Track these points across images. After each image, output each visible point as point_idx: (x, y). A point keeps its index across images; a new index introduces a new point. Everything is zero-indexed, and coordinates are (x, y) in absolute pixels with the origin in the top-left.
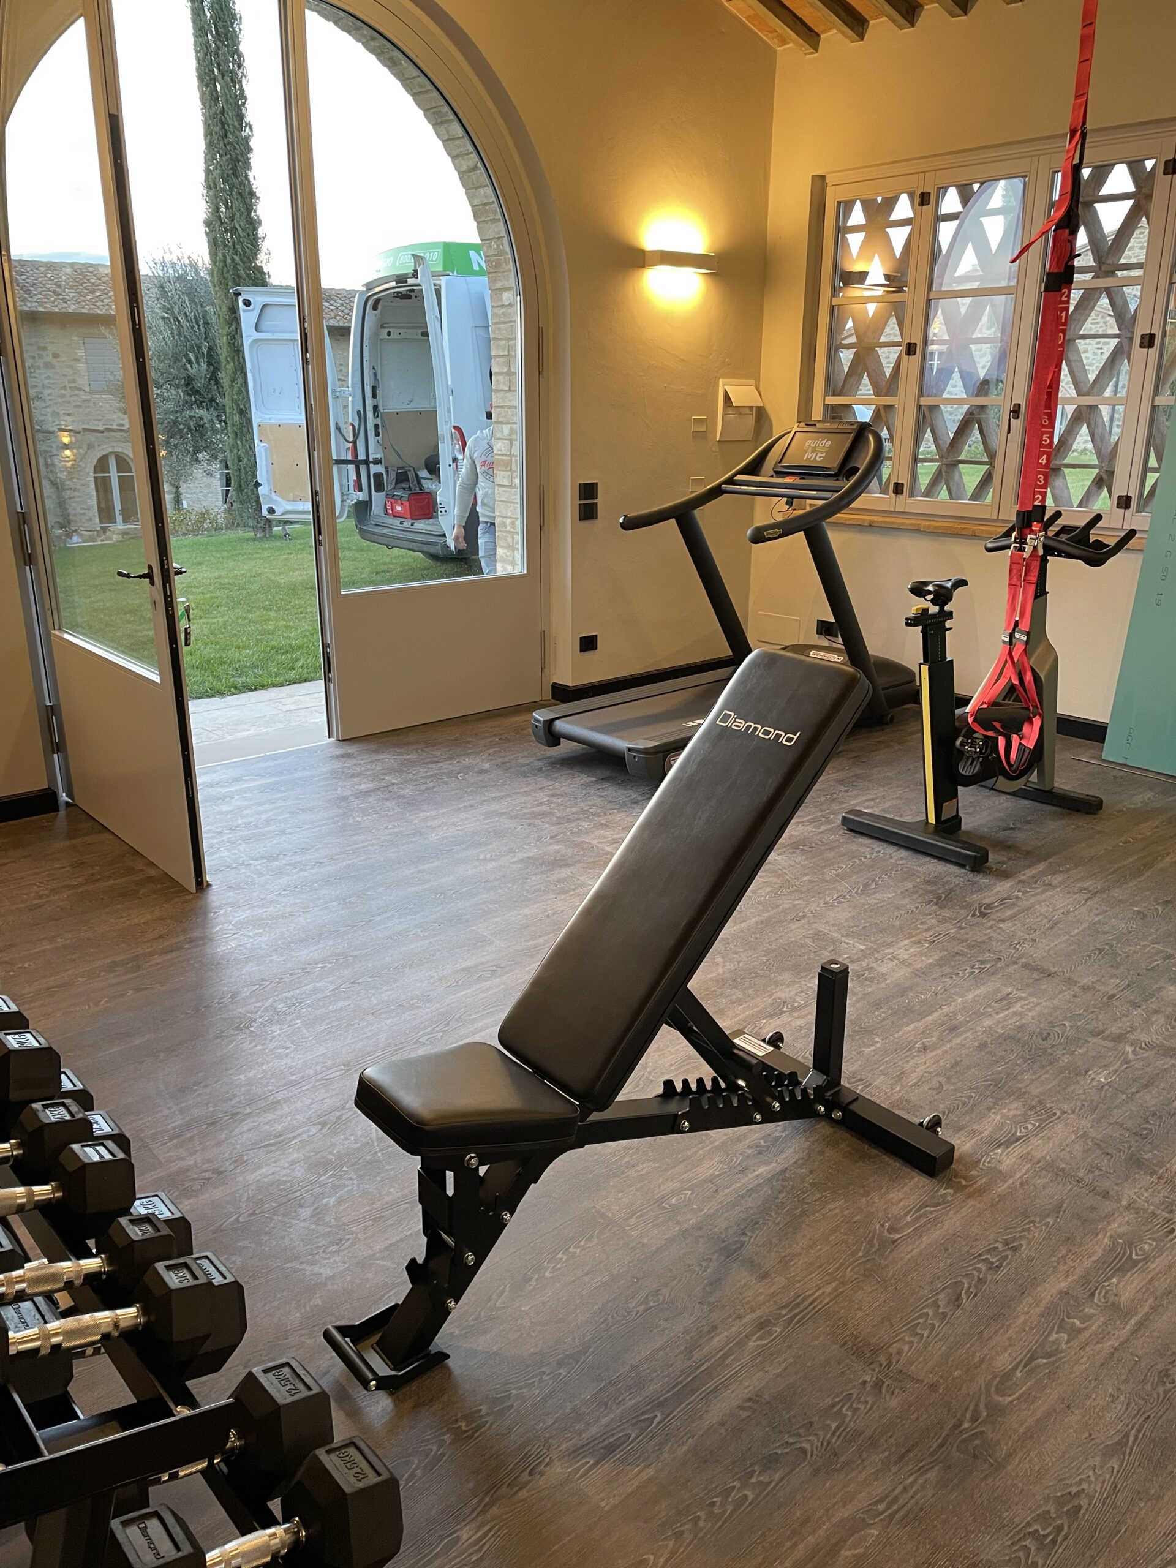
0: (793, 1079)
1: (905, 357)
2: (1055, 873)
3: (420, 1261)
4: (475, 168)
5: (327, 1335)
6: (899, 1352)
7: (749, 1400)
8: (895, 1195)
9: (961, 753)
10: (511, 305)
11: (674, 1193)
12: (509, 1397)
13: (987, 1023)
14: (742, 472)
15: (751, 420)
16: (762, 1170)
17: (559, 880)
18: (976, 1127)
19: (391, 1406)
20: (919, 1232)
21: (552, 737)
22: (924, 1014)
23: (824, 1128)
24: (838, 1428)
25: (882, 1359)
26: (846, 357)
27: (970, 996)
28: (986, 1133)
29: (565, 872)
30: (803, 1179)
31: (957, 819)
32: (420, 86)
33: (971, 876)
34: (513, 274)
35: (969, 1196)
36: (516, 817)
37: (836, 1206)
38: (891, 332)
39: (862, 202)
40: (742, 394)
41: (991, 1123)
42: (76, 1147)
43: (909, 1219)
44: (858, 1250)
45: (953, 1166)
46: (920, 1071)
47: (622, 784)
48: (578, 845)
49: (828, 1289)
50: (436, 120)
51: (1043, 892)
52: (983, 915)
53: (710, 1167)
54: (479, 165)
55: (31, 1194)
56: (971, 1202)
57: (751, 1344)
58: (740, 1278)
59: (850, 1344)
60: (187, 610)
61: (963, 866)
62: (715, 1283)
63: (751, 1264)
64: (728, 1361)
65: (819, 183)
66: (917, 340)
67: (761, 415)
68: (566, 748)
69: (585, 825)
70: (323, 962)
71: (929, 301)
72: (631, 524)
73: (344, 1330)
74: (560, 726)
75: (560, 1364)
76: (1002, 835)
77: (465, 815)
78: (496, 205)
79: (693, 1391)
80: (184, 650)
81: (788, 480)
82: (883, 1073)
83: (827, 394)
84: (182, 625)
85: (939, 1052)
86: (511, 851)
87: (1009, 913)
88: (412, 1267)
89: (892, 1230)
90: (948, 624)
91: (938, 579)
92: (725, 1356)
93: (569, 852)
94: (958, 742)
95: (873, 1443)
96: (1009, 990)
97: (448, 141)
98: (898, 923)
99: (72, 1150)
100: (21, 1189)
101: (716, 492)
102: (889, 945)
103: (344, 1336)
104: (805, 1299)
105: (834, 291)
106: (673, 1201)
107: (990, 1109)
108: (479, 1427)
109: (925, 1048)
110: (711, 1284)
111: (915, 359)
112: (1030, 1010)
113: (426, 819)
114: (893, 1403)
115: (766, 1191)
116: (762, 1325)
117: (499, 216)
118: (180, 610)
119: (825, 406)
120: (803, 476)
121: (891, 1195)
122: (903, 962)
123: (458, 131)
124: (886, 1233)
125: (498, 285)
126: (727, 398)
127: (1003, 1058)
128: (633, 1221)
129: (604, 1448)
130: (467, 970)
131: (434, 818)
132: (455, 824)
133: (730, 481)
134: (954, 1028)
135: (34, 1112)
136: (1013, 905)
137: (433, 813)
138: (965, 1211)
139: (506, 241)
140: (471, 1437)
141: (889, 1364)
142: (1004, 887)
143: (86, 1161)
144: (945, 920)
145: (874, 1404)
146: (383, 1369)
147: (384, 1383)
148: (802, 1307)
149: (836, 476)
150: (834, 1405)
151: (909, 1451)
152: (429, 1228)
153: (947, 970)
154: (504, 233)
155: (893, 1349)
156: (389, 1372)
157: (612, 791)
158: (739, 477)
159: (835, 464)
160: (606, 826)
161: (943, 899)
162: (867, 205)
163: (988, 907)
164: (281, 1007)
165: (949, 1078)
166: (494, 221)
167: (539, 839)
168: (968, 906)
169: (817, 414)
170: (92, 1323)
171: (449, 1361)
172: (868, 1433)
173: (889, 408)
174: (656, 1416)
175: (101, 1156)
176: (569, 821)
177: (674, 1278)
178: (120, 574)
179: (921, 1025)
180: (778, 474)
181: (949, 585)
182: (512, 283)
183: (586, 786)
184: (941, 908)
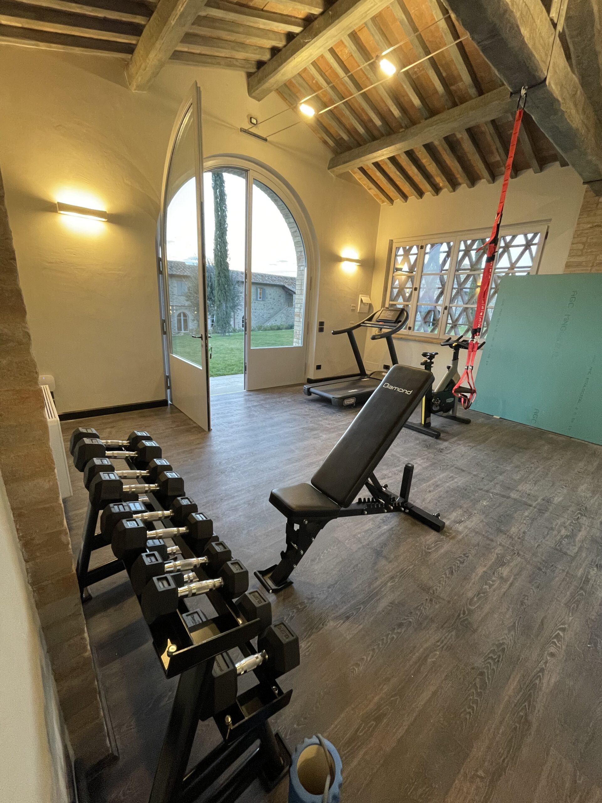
0: (394, 499)
1: (414, 291)
2: (460, 440)
3: (285, 552)
4: (296, 231)
5: (255, 574)
6: (436, 589)
7: (391, 603)
8: (428, 537)
9: (433, 404)
10: (303, 270)
11: (359, 533)
12: (313, 598)
13: (448, 484)
14: (366, 320)
15: (368, 307)
16: (385, 527)
17: (314, 434)
18: (449, 517)
19: (276, 599)
20: (437, 550)
21: (309, 393)
22: (428, 481)
23: (402, 515)
24: (420, 615)
25: (431, 591)
26: (395, 291)
27: (441, 476)
28: (452, 519)
29: (316, 432)
30: (399, 531)
31: (430, 423)
32: (283, 207)
33: (435, 440)
34: (304, 261)
35: (451, 539)
36: (300, 415)
37: (410, 540)
38: (409, 284)
39: (403, 248)
40: (366, 299)
41: (454, 516)
42: (193, 514)
43: (433, 545)
44: (419, 554)
45: (444, 529)
46: (430, 498)
47: (330, 407)
48: (319, 424)
49: (411, 567)
50: (286, 217)
51: (457, 446)
52: (441, 452)
53: (369, 525)
54: (298, 230)
55: (178, 531)
56: (451, 541)
57: (389, 584)
58: (383, 562)
59: (420, 586)
60: (211, 348)
61: (433, 437)
62: (375, 564)
63: (386, 558)
64: (382, 590)
65: (391, 242)
66: (418, 287)
67: (370, 306)
68: (313, 396)
69: (320, 419)
70: (246, 454)
71: (422, 276)
72: (335, 333)
73: (260, 572)
74: (312, 390)
75: (329, 587)
76: (443, 429)
77: (284, 414)
78: (301, 242)
79: (372, 599)
80: (210, 360)
81: (380, 323)
82: (418, 498)
83: (390, 301)
84: (210, 353)
85: (435, 493)
86: (299, 425)
87: (449, 451)
88: (282, 554)
89: (428, 549)
90: (432, 365)
91: (431, 352)
92: (381, 588)
93: (316, 426)
94: (433, 400)
95: (432, 621)
96: (452, 475)
97: (289, 223)
98: (416, 453)
99: (192, 515)
100: (175, 529)
101: (359, 326)
102: (414, 459)
103: (260, 574)
104: (404, 570)
105: (394, 272)
106: (359, 536)
107: (452, 511)
108: (305, 607)
109: (430, 492)
110: (374, 564)
111: (417, 292)
112: (460, 481)
113: (273, 414)
114: (437, 607)
115: (387, 534)
116: (392, 578)
117: (302, 245)
118: (209, 348)
119: (389, 304)
120: (385, 322)
121: (426, 537)
122: (420, 465)
123: (292, 220)
124: (427, 550)
125: (300, 264)
126: (362, 300)
127: (454, 496)
128: (347, 541)
129: (346, 617)
130: (289, 460)
131: (276, 414)
132: (282, 416)
133: (363, 323)
134: (437, 486)
135: (178, 501)
136: (449, 449)
137: (275, 413)
138: (450, 544)
139: (303, 252)
140: (303, 610)
141: (434, 593)
142: (446, 444)
143: (198, 520)
144: (429, 453)
145: (431, 607)
146: (274, 587)
147: (275, 591)
148: (403, 573)
149: (395, 323)
150: (418, 606)
151: (444, 624)
152: (288, 542)
153: (433, 468)
154: (303, 250)
155: (434, 588)
156: (276, 588)
157: (326, 409)
158: (365, 322)
159: (395, 319)
160: (326, 419)
161: (428, 447)
162: (404, 249)
163: (442, 449)
164: (234, 467)
165: (439, 501)
166: (301, 246)
167: (307, 422)
168: (436, 449)
169: (387, 305)
170: (206, 584)
171: (293, 585)
172: (430, 617)
173: (407, 305)
174: (361, 608)
175: (202, 518)
176: (315, 417)
177: (362, 561)
178: (193, 337)
179: (428, 484)
180: (377, 321)
181: (434, 354)
182: (304, 264)
183: (319, 407)
184: (428, 449)
